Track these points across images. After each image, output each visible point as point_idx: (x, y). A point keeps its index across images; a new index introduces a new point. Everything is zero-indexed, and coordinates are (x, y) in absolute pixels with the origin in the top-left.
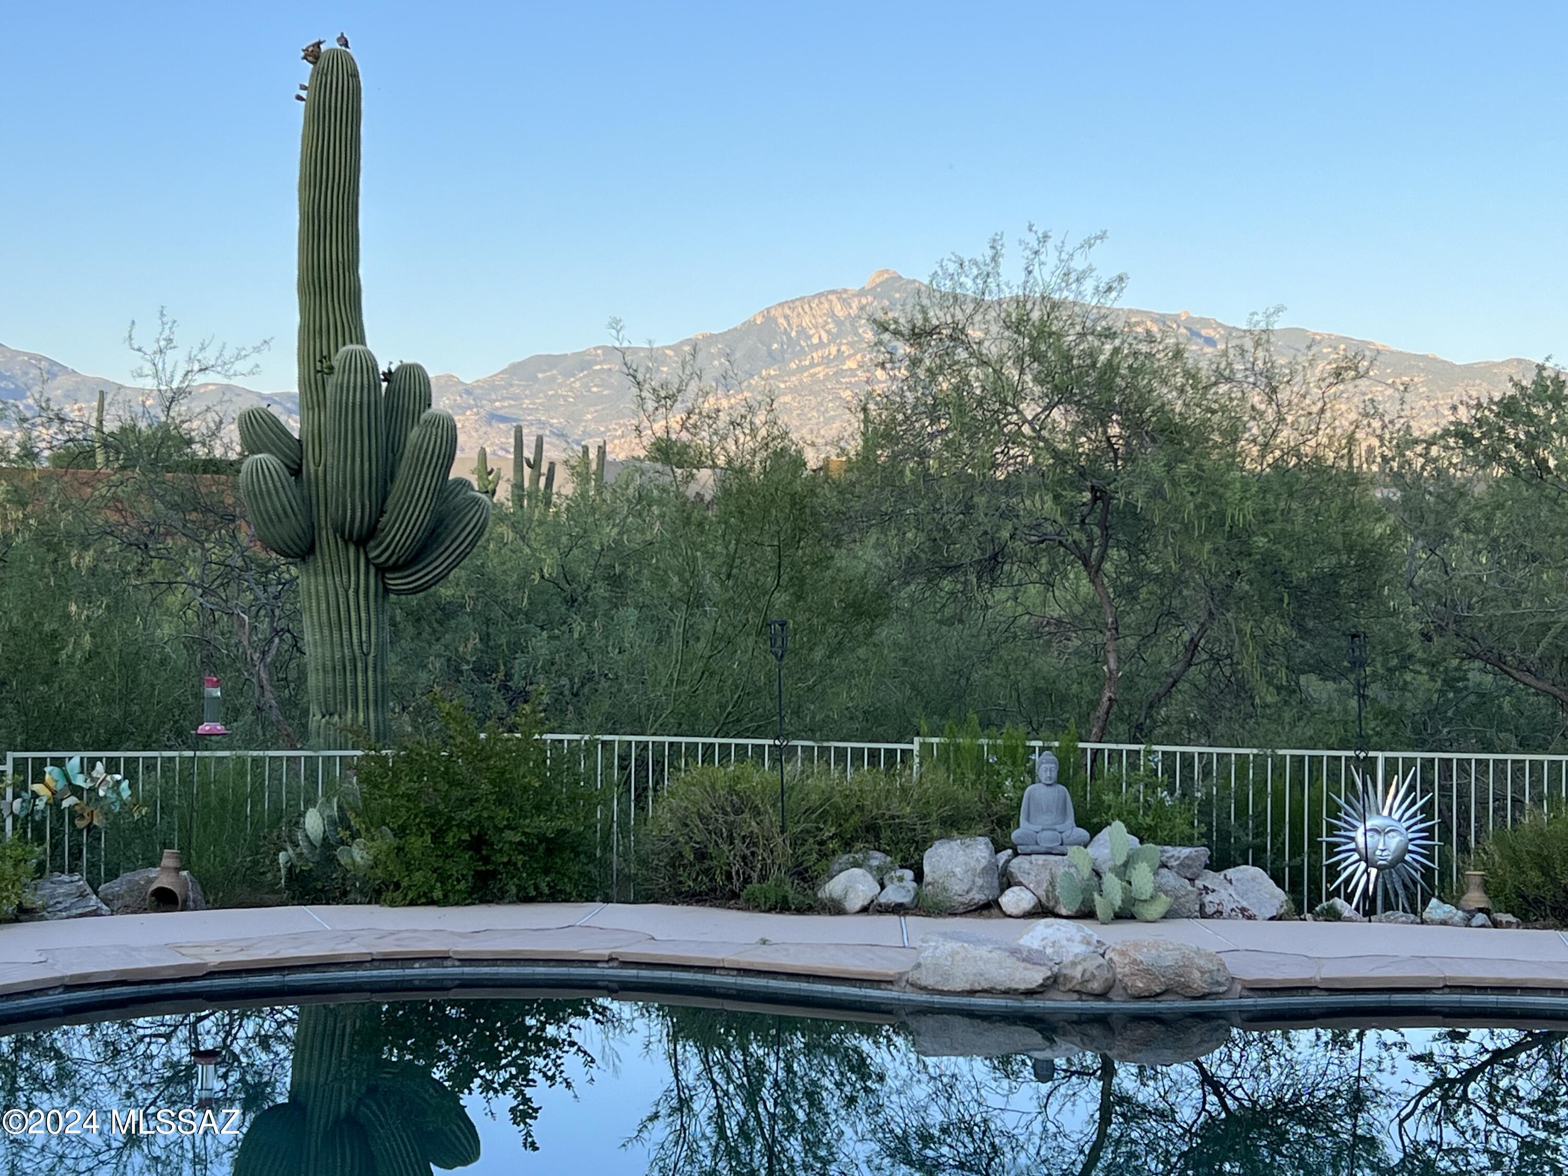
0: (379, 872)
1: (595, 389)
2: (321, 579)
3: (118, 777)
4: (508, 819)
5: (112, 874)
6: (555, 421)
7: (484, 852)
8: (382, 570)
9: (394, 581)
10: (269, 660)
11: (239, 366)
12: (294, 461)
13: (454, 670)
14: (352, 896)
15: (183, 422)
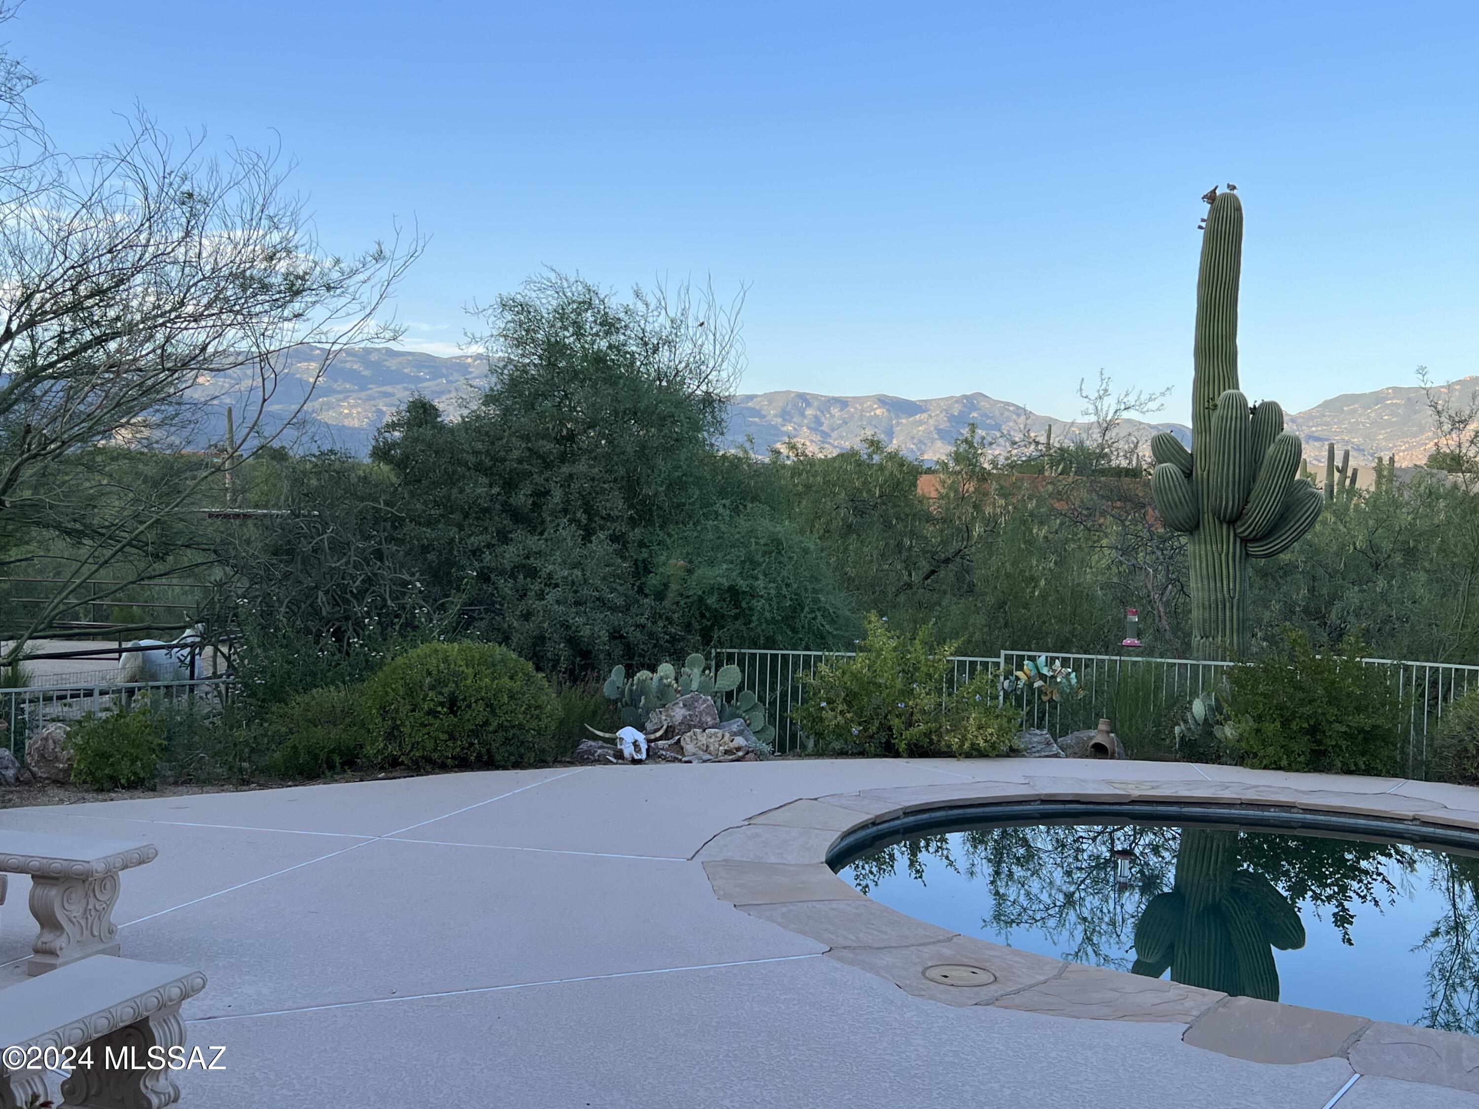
0: (1243, 744)
1: (1386, 417)
2: (1203, 546)
3: (1070, 670)
4: (1336, 716)
5: (1064, 732)
6: (1356, 440)
7: (1318, 737)
8: (1245, 541)
9: (1253, 549)
10: (1164, 599)
11: (1152, 405)
12: (1188, 469)
13: (1289, 611)
14: (1224, 759)
15: (1113, 443)
